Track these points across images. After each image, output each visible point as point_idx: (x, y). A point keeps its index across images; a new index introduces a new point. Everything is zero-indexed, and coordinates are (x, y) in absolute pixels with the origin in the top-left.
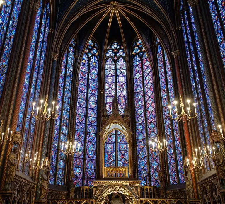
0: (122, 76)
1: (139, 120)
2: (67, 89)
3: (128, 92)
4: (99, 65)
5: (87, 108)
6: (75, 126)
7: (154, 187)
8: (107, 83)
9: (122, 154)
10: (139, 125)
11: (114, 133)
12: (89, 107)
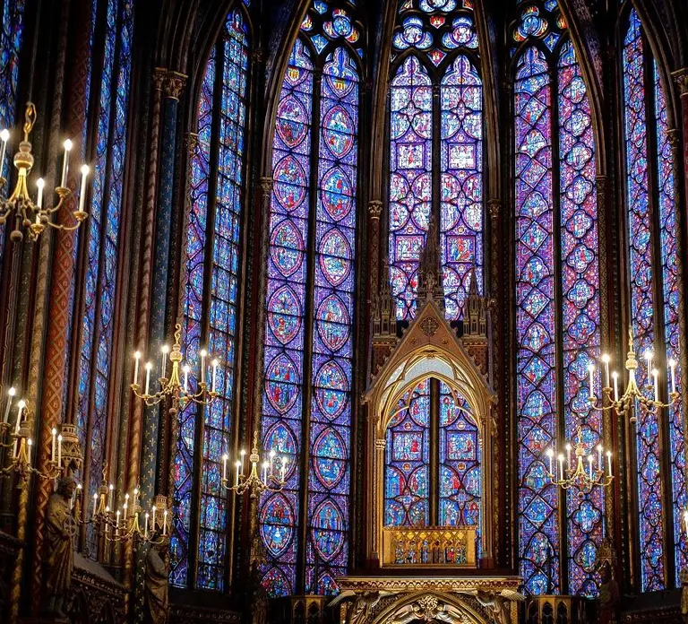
0: (465, 144)
1: (530, 340)
2: (222, 206)
3: (489, 215)
4: (360, 92)
5: (309, 285)
6: (263, 364)
8: (395, 173)
9: (457, 474)
10: (530, 359)
11: (425, 389)
12: (319, 282)
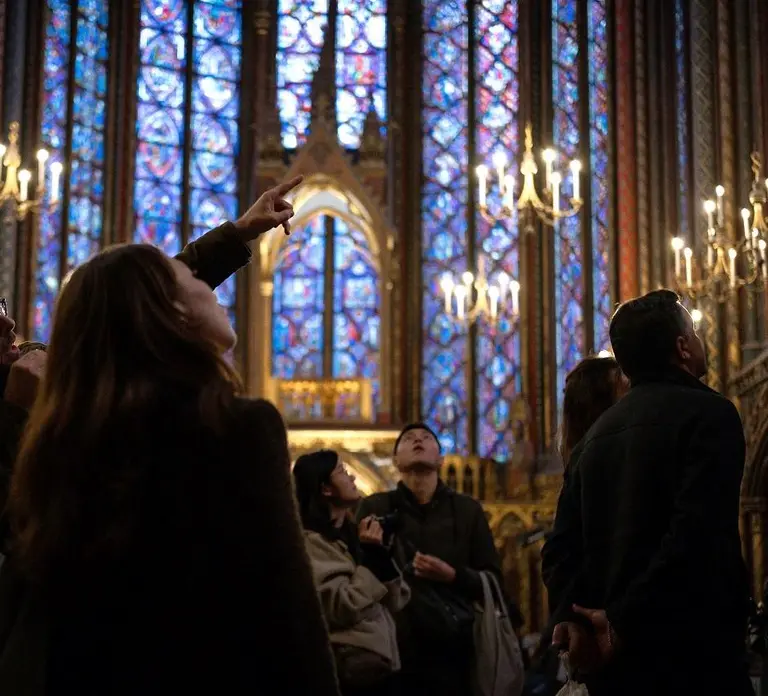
1: (437, 171)
5: (187, 109)
7: (488, 461)
